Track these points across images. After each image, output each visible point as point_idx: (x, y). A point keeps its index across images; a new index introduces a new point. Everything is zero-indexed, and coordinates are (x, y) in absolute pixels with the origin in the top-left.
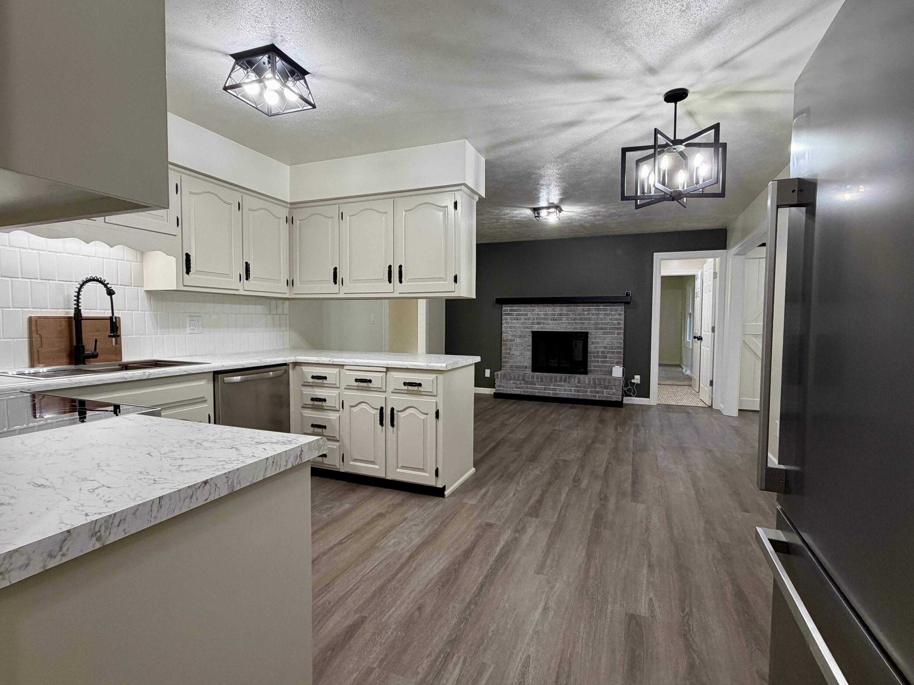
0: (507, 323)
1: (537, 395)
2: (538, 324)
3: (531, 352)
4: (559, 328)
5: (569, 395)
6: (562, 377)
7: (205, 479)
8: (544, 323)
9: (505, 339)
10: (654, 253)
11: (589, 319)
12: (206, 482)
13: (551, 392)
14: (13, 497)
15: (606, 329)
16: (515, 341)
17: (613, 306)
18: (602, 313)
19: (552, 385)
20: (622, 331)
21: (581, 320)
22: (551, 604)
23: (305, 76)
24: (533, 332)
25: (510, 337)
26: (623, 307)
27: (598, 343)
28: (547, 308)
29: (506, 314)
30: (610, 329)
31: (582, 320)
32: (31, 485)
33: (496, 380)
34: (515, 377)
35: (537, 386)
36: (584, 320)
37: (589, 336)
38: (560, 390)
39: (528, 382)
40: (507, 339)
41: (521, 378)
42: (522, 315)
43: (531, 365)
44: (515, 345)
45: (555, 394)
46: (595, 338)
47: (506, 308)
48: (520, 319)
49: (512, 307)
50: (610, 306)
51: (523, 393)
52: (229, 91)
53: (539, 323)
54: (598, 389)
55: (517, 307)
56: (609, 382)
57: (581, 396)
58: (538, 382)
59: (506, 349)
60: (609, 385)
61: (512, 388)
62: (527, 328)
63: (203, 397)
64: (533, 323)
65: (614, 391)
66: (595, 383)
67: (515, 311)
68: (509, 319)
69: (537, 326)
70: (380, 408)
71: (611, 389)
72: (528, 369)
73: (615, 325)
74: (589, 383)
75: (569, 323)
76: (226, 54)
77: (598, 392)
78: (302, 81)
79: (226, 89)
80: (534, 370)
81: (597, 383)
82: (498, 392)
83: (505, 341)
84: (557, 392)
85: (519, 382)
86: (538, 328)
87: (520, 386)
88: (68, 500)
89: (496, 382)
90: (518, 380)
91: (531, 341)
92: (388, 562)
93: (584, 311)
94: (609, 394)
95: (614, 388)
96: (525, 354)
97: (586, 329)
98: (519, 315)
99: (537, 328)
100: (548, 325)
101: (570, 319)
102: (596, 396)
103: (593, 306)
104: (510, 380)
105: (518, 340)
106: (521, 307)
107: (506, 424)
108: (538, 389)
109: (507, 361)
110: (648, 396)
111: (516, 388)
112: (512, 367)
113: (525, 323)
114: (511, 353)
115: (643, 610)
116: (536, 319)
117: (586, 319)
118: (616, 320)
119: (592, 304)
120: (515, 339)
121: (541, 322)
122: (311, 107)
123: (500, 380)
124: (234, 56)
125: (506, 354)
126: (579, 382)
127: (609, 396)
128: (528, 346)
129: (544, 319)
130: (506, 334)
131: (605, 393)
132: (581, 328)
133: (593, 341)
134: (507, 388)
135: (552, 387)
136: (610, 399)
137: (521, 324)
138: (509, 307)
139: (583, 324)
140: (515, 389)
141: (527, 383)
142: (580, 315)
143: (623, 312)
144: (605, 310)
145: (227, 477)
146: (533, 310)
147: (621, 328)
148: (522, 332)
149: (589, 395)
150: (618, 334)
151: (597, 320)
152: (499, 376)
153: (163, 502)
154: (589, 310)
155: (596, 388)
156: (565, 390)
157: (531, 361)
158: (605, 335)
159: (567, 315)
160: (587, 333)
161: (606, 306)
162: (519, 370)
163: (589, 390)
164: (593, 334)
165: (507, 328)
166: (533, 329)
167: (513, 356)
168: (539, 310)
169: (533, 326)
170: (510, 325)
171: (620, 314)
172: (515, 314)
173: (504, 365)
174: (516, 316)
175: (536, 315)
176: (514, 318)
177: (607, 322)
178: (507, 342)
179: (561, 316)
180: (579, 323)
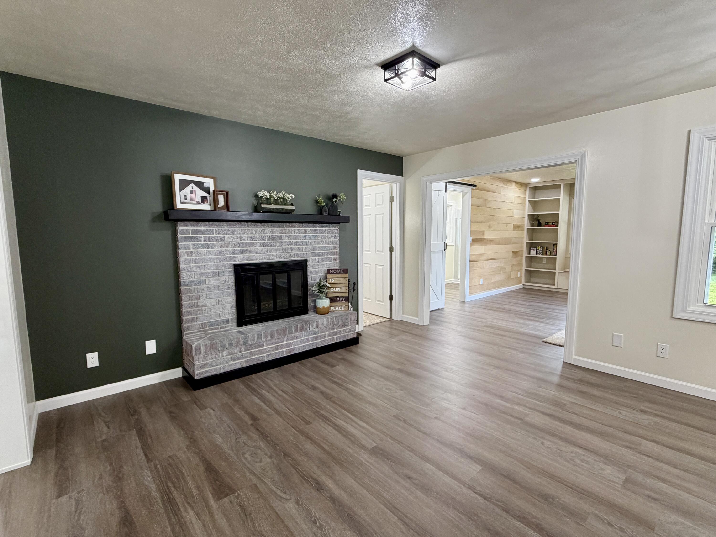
0: (189, 253)
2: (242, 254)
3: (235, 297)
4: (272, 257)
8: (250, 252)
9: (187, 281)
10: (359, 170)
11: (306, 244)
15: (323, 254)
16: (207, 283)
17: (329, 227)
18: (318, 235)
19: (286, 339)
20: (338, 256)
21: (296, 244)
24: (235, 266)
25: (196, 278)
26: (338, 228)
27: (316, 272)
28: (254, 229)
29: (186, 239)
31: (299, 245)
35: (266, 347)
36: (301, 245)
37: (308, 264)
40: (191, 282)
42: (216, 239)
43: (235, 317)
44: (206, 289)
46: (314, 266)
47: (185, 228)
48: (213, 246)
49: (197, 226)
50: (326, 227)
53: (242, 252)
54: (336, 330)
55: (204, 226)
59: (190, 299)
60: (346, 321)
62: (225, 260)
64: (234, 253)
65: (349, 327)
66: (333, 323)
67: (202, 232)
68: (191, 247)
69: (241, 256)
72: (230, 324)
73: (331, 249)
74: (327, 325)
75: (283, 249)
80: (240, 325)
83: (187, 285)
84: (292, 347)
85: (238, 349)
86: (242, 260)
89: (195, 362)
91: (234, 279)
93: (300, 233)
95: (349, 324)
96: (224, 302)
97: (304, 257)
98: (209, 239)
99: (240, 259)
100: (256, 253)
101: (284, 244)
102: (334, 339)
103: (310, 227)
104: (223, 350)
105: (212, 281)
108: (267, 352)
109: (192, 318)
111: (233, 359)
112: (203, 325)
113: (220, 252)
114: (200, 304)
116: (238, 245)
117: (302, 243)
118: (333, 244)
119: (308, 224)
120: (207, 279)
121: (246, 250)
123: (204, 356)
125: (191, 306)
127: (346, 334)
128: (228, 288)
129: (251, 244)
130: (189, 274)
131: (342, 332)
132: (299, 255)
133: (312, 270)
135: (285, 343)
136: (347, 338)
137: (215, 255)
138: (191, 226)
139: (299, 249)
140: (231, 363)
141: (250, 347)
142: (295, 238)
143: (338, 234)
144: (321, 232)
146: (232, 230)
147: (337, 252)
148: (217, 267)
149: (327, 340)
151: (314, 244)
154: (305, 231)
155: (334, 329)
156: (301, 342)
157: (236, 311)
159: (280, 238)
160: (306, 261)
161: (322, 227)
162: (216, 329)
163: (327, 333)
164: (311, 262)
165: (189, 263)
166: (234, 261)
167: (203, 308)
168: (241, 233)
169: (234, 257)
170: (194, 257)
171: (336, 236)
172: (202, 239)
173: (188, 327)
174: (205, 241)
175: (239, 240)
176: (202, 245)
177: (324, 247)
178: (191, 286)
179: (273, 240)
180: (295, 249)
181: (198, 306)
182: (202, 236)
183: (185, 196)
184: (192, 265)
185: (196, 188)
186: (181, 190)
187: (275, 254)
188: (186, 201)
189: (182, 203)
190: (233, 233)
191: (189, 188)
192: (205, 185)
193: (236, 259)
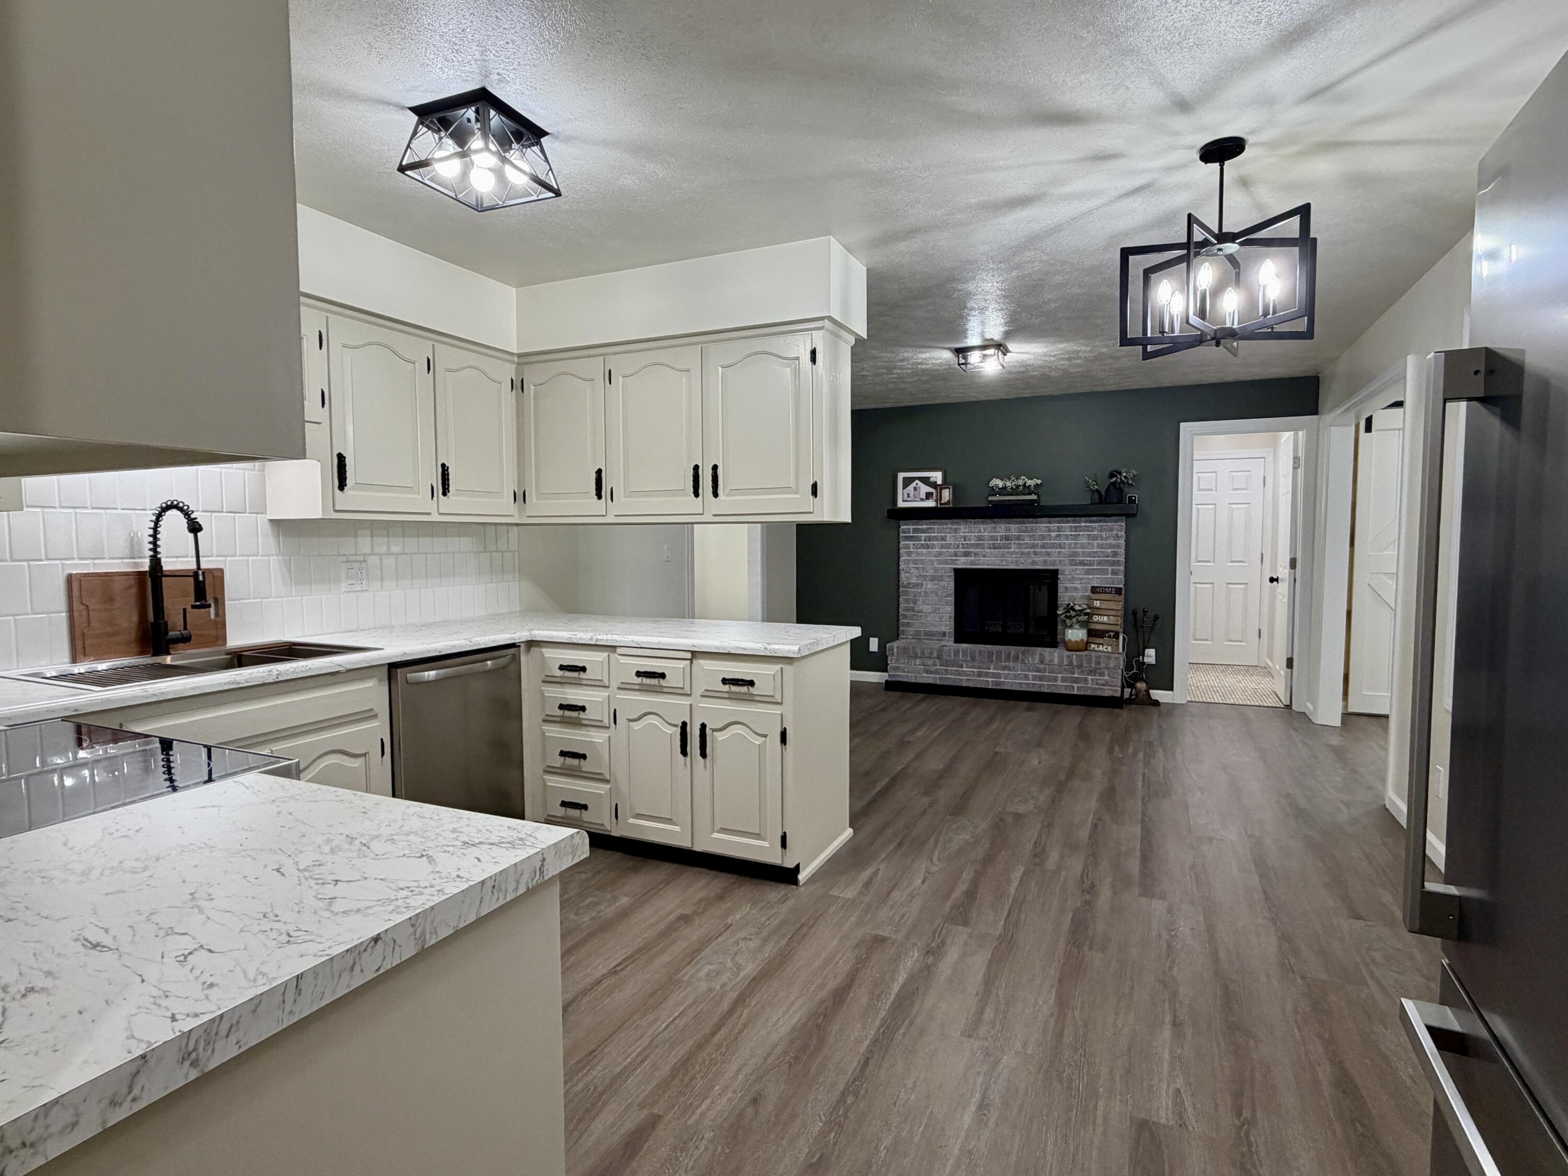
0: (909, 554)
1: (964, 685)
2: (966, 556)
3: (953, 607)
4: (1005, 563)
5: (1024, 686)
6: (1010, 653)
7: (374, 934)
8: (976, 554)
9: (905, 583)
10: (1182, 424)
11: (1060, 546)
12: (376, 939)
13: (990, 680)
14: (49, 974)
15: (1091, 563)
16: (924, 587)
17: (1105, 522)
18: (1083, 535)
19: (992, 667)
20: (1122, 568)
21: (1043, 546)
22: (995, 1098)
23: (542, 140)
24: (956, 570)
25: (914, 580)
26: (1123, 524)
27: (1076, 589)
28: (982, 527)
29: (907, 538)
30: (1099, 563)
31: (1048, 548)
32: (79, 943)
33: (889, 658)
34: (923, 653)
35: (965, 669)
36: (1051, 548)
37: (1059, 576)
38: (1006, 676)
39: (947, 661)
40: (909, 584)
41: (935, 654)
42: (936, 538)
43: (953, 630)
44: (923, 593)
45: (998, 683)
46: (1072, 580)
47: (907, 527)
48: (933, 547)
49: (917, 524)
50: (1099, 521)
51: (938, 683)
52: (408, 173)
53: (966, 554)
54: (1076, 675)
55: (926, 524)
56: (1099, 663)
57: (1045, 687)
58: (967, 661)
59: (907, 601)
60: (1098, 666)
61: (919, 673)
62: (946, 562)
63: (372, 710)
64: (956, 555)
65: (1106, 678)
66: (1071, 663)
67: (923, 531)
68: (911, 546)
69: (963, 559)
70: (680, 725)
71: (1102, 674)
72: (947, 638)
73: (1108, 556)
74: (1060, 664)
75: (1022, 553)
76: (403, 108)
77: (1076, 680)
78: (536, 149)
79: (402, 169)
80: (957, 641)
81: (1075, 664)
82: (894, 679)
83: (905, 587)
84: (1002, 680)
85: (932, 661)
86: (965, 563)
87: (933, 669)
88: (143, 981)
89: (889, 662)
90: (930, 657)
91: (953, 586)
92: (698, 1010)
93: (1049, 531)
94: (1097, 684)
95: (1106, 673)
96: (941, 611)
97: (1054, 565)
98: (930, 539)
99: (963, 563)
100: (984, 556)
101: (1023, 546)
102: (1073, 687)
103: (1068, 522)
104: (916, 657)
105: (930, 585)
106: (934, 524)
107: (909, 742)
108: (967, 675)
109: (908, 623)
110: (1171, 688)
111: (927, 672)
112: (918, 633)
113: (940, 554)
114: (916, 609)
115: (1164, 1114)
116: (961, 546)
117: (1053, 546)
118: (1110, 548)
119: (1065, 519)
120: (925, 583)
121: (971, 552)
122: (552, 195)
123: (897, 659)
124: (415, 110)
125: (907, 610)
126: (1042, 662)
127: (1097, 686)
128: (947, 596)
129: (977, 546)
130: (907, 575)
131: (1090, 682)
132: (1045, 562)
133: (1067, 585)
134: (909, 672)
135: (991, 671)
136: (1099, 693)
137: (935, 556)
138: (913, 524)
139: (1048, 554)
140: (924, 675)
141: (946, 663)
142: (1043, 537)
143: (1123, 533)
144: (1088, 529)
145: (413, 926)
146: (956, 529)
147: (1119, 561)
148: (936, 570)
149: (1061, 686)
150: (1114, 573)
151: (1075, 548)
152: (895, 650)
153: (303, 986)
154: (1059, 529)
155: (1073, 673)
156: (1016, 677)
157: (953, 623)
158: (1090, 574)
159: (1018, 538)
160: (1056, 572)
161: (1091, 522)
162: (931, 640)
163: (1059, 676)
164: (1067, 573)
165: (909, 564)
166: (956, 564)
167: (919, 614)
168: (967, 531)
169: (955, 560)
170: (914, 557)
171: (1118, 537)
172: (923, 538)
173: (903, 631)
174: (925, 540)
175: (963, 539)
176: (922, 544)
177: (1094, 552)
178: (909, 588)
179: (1008, 540)
180: (1040, 553)
181: (913, 611)
182: (923, 535)
183: (908, 494)
184: (911, 565)
185: (920, 484)
186: (904, 488)
187: (1009, 559)
188: (909, 499)
189: (903, 501)
190: (956, 533)
191: (914, 484)
192: (932, 480)
193: (958, 562)
